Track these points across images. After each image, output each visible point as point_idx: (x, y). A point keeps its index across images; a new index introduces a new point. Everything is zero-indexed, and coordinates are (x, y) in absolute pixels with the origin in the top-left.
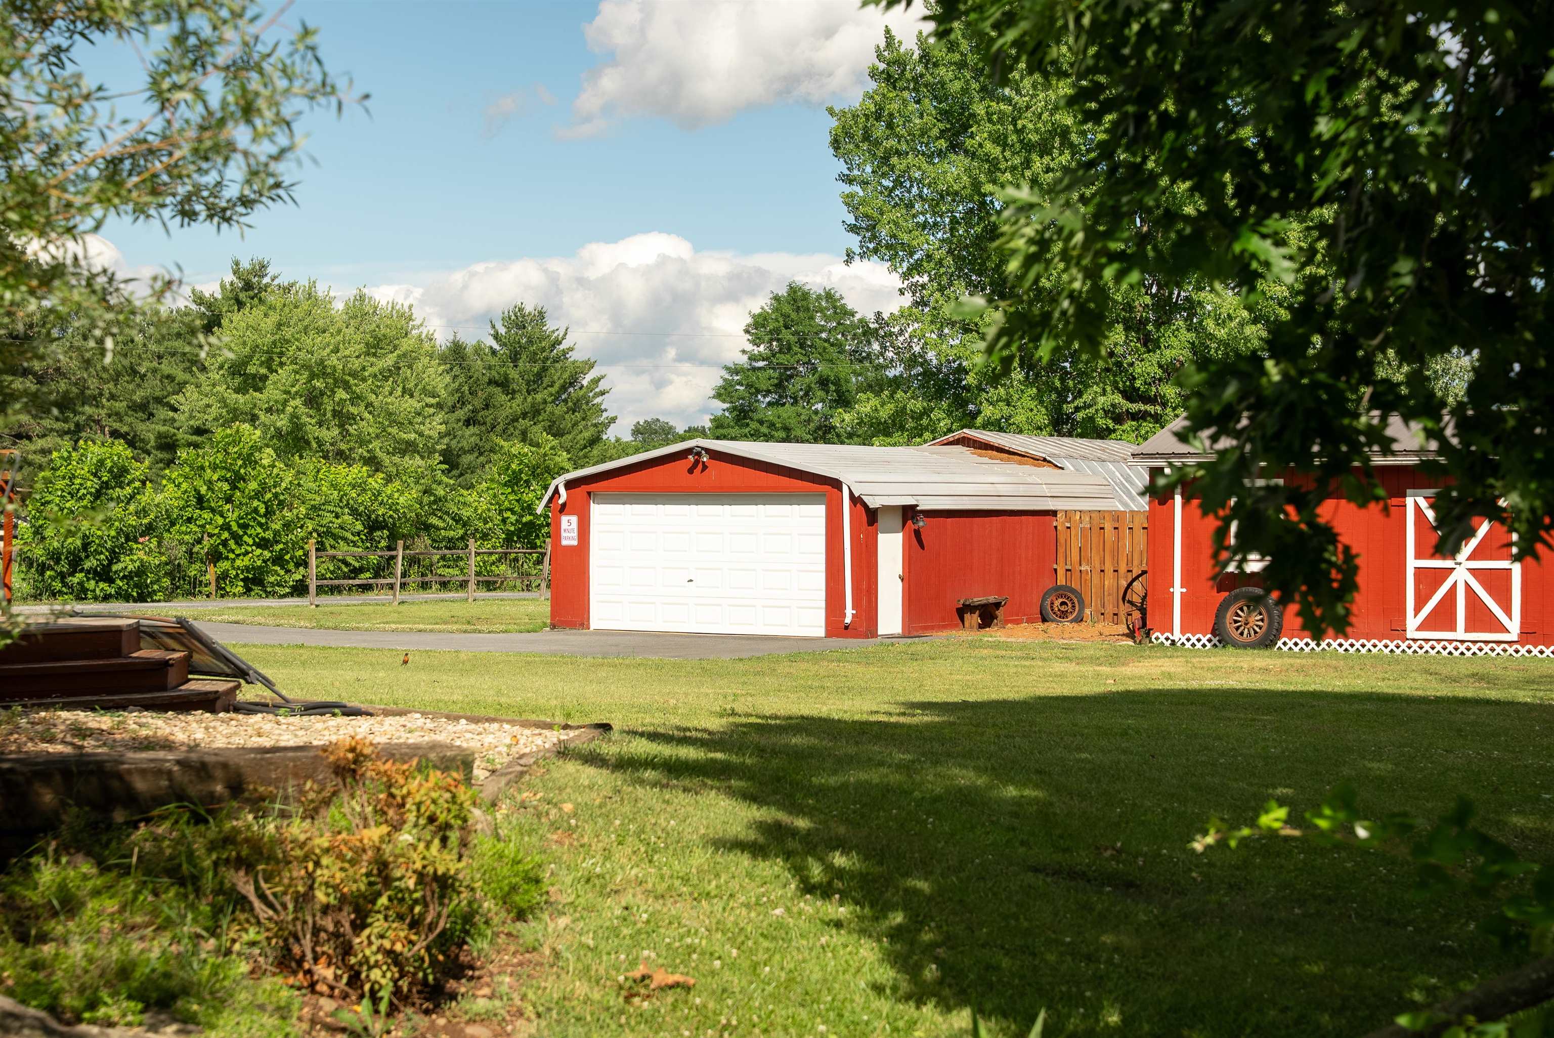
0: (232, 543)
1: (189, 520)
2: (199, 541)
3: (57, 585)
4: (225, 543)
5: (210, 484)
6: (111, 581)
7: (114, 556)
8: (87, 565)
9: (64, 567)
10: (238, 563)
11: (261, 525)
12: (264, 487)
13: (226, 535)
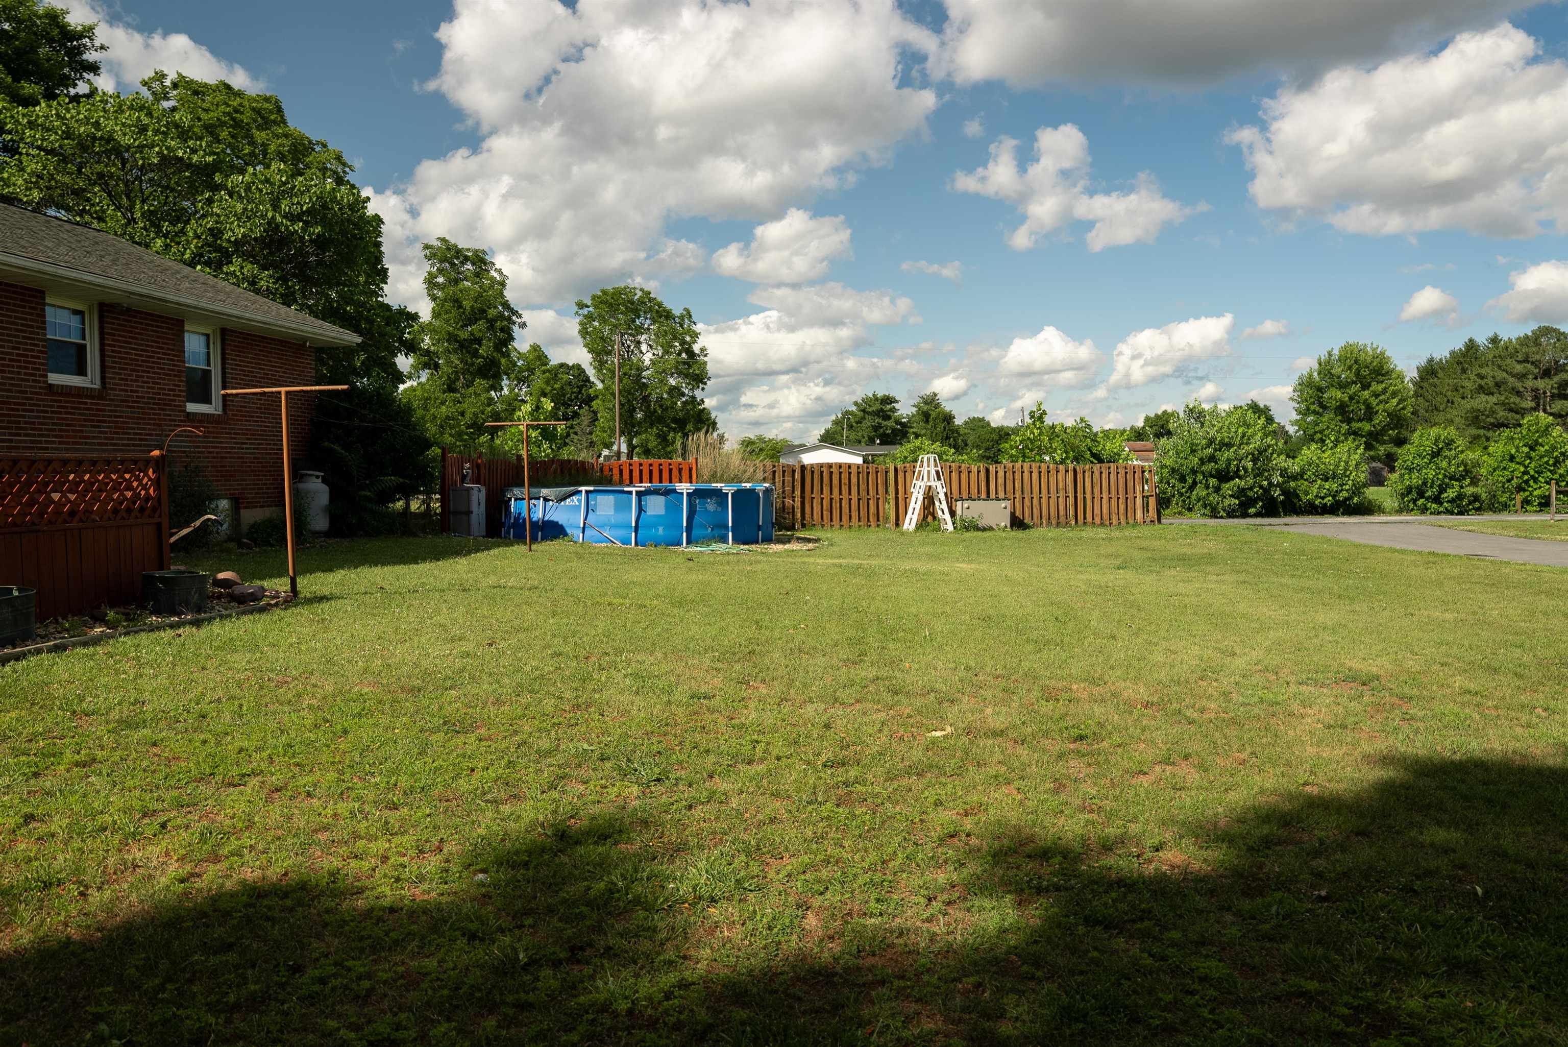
0: (1531, 483)
1: (1505, 469)
2: (1509, 481)
3: (1411, 505)
4: (1527, 482)
5: (1517, 448)
6: (1441, 504)
7: (1442, 490)
8: (1429, 494)
9: (1414, 495)
10: (1536, 493)
11: (1551, 471)
12: (1554, 448)
13: (1526, 477)
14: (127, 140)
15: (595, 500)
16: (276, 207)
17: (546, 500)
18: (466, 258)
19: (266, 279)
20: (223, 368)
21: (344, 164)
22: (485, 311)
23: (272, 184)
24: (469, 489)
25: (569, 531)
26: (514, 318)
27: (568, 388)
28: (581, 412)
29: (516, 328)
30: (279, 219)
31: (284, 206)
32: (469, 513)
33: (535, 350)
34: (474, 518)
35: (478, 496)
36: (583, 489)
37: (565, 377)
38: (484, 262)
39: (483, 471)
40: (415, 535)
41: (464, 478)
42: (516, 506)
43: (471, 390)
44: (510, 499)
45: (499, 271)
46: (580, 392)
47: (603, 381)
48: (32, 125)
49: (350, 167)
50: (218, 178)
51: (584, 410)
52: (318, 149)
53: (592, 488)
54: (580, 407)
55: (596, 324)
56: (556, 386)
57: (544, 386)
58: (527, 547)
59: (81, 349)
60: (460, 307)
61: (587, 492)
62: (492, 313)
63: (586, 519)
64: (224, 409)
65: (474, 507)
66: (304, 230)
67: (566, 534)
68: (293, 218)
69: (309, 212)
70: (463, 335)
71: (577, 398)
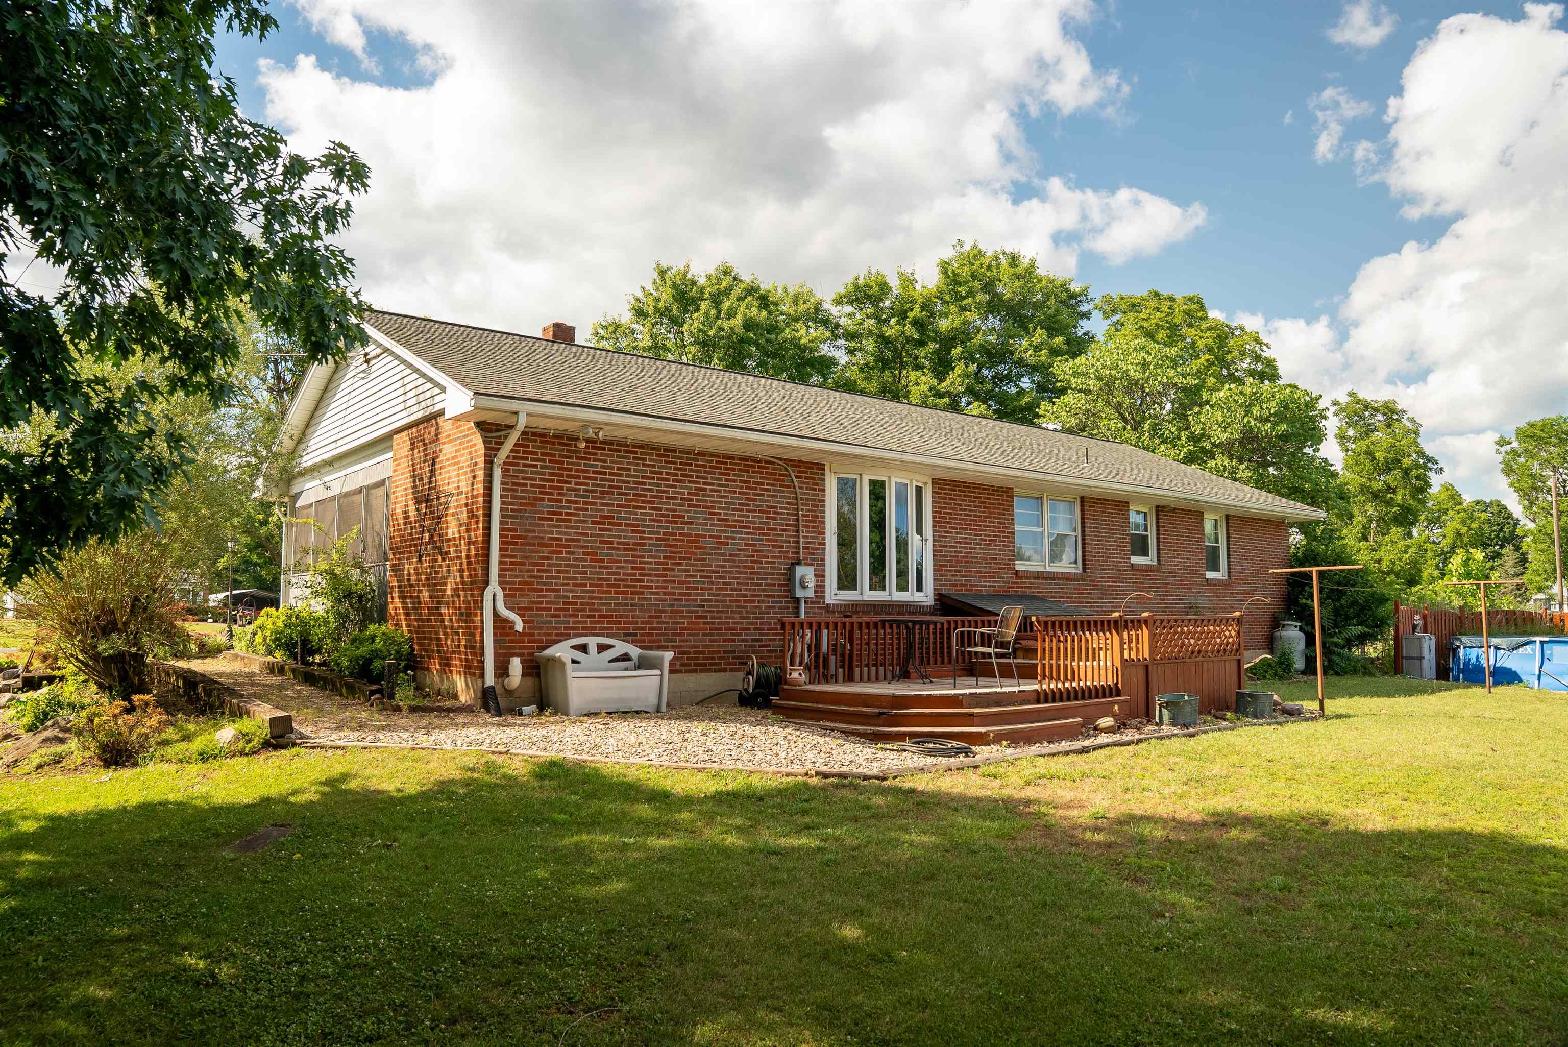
14: (1138, 376)
15: (1551, 650)
16: (1248, 413)
17: (1497, 648)
18: (1377, 410)
19: (1244, 471)
20: (1228, 544)
21: (1261, 343)
22: (1399, 461)
23: (1245, 395)
24: (1420, 638)
25: (1523, 678)
26: (1430, 465)
27: (1486, 528)
28: (1504, 551)
29: (1431, 474)
30: (1253, 423)
31: (1256, 411)
32: (1421, 658)
33: (1447, 489)
34: (1425, 663)
35: (1428, 645)
36: (1538, 639)
37: (1484, 516)
38: (1393, 411)
39: (1429, 620)
40: (1372, 675)
41: (1414, 627)
42: (1465, 655)
43: (1387, 538)
44: (1459, 647)
45: (1412, 420)
46: (1501, 530)
47: (1534, 521)
48: (1075, 374)
49: (1267, 345)
50: (1205, 395)
51: (1508, 549)
52: (1237, 333)
53: (1547, 639)
54: (1502, 547)
55: (1522, 460)
56: (1473, 526)
57: (1459, 526)
58: (1486, 690)
59: (1145, 538)
60: (1374, 458)
61: (1542, 643)
62: (1406, 462)
63: (1541, 667)
64: (1229, 576)
65: (1426, 653)
66: (1273, 429)
67: (1520, 681)
68: (1263, 420)
69: (1275, 414)
70: (1377, 486)
71: (1498, 536)
